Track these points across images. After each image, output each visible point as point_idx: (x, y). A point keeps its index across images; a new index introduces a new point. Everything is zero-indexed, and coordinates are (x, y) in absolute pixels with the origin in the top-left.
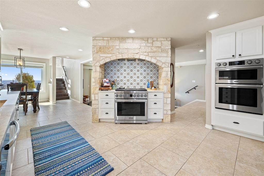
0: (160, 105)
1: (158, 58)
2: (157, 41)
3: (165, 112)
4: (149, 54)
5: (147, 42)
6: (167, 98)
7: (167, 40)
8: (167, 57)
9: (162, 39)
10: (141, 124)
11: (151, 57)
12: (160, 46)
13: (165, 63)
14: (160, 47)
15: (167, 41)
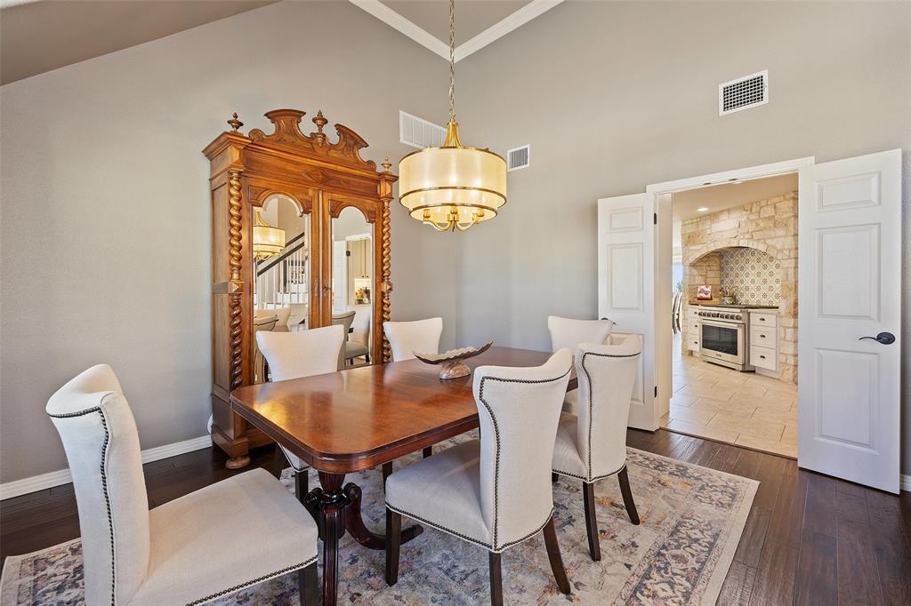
0: (770, 341)
1: (769, 242)
2: (767, 205)
3: (782, 358)
4: (754, 234)
5: (749, 212)
6: (786, 328)
7: (785, 199)
8: (786, 236)
9: (777, 200)
10: (734, 369)
11: (758, 240)
12: (773, 214)
13: (781, 251)
14: (773, 217)
15: (786, 202)
